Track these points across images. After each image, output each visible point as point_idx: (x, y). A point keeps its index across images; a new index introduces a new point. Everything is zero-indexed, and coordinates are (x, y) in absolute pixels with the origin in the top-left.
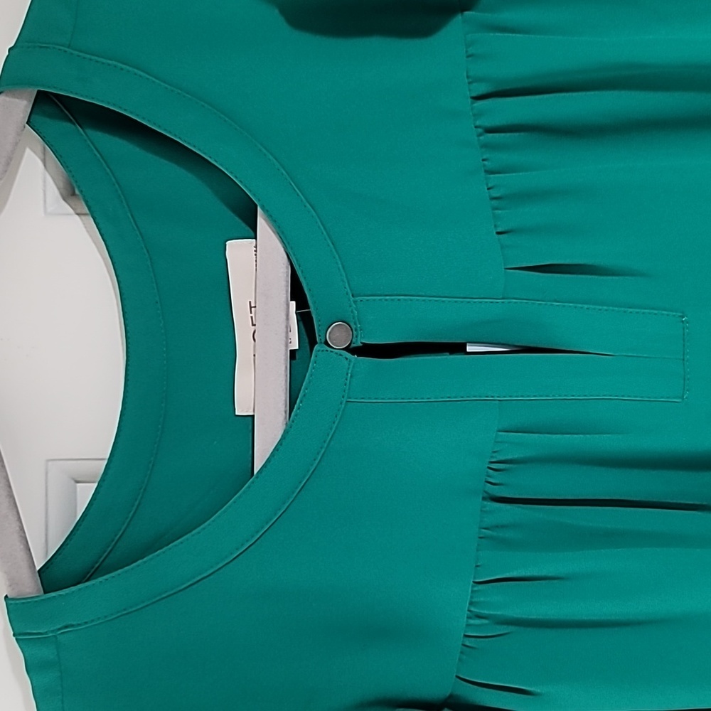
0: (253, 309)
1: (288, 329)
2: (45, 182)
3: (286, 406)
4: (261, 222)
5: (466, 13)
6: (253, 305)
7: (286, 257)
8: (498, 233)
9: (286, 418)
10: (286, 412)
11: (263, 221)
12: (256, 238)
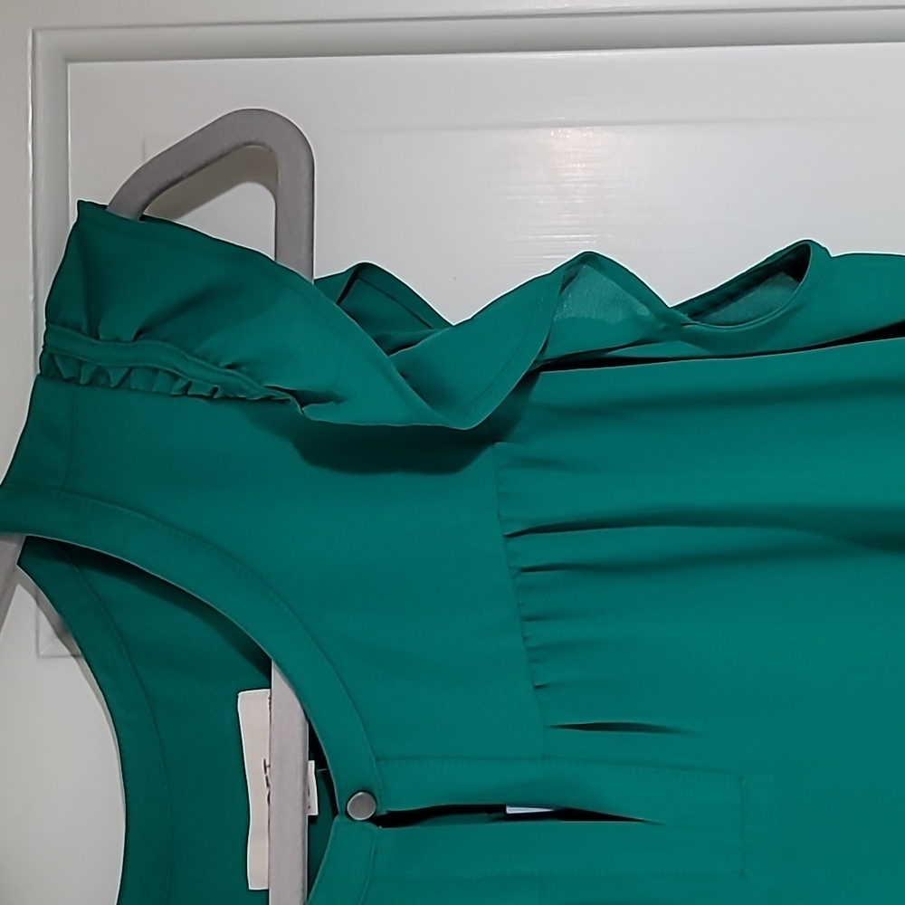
0: (268, 769)
1: (306, 793)
2: (37, 620)
3: (304, 883)
4: (276, 674)
5: (498, 444)
6: (267, 764)
7: (303, 714)
8: (537, 687)
9: (303, 897)
10: (303, 890)
11: (278, 675)
12: (270, 687)
